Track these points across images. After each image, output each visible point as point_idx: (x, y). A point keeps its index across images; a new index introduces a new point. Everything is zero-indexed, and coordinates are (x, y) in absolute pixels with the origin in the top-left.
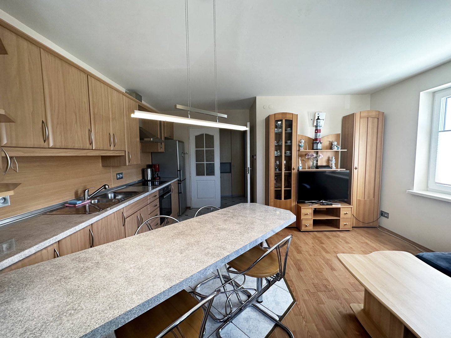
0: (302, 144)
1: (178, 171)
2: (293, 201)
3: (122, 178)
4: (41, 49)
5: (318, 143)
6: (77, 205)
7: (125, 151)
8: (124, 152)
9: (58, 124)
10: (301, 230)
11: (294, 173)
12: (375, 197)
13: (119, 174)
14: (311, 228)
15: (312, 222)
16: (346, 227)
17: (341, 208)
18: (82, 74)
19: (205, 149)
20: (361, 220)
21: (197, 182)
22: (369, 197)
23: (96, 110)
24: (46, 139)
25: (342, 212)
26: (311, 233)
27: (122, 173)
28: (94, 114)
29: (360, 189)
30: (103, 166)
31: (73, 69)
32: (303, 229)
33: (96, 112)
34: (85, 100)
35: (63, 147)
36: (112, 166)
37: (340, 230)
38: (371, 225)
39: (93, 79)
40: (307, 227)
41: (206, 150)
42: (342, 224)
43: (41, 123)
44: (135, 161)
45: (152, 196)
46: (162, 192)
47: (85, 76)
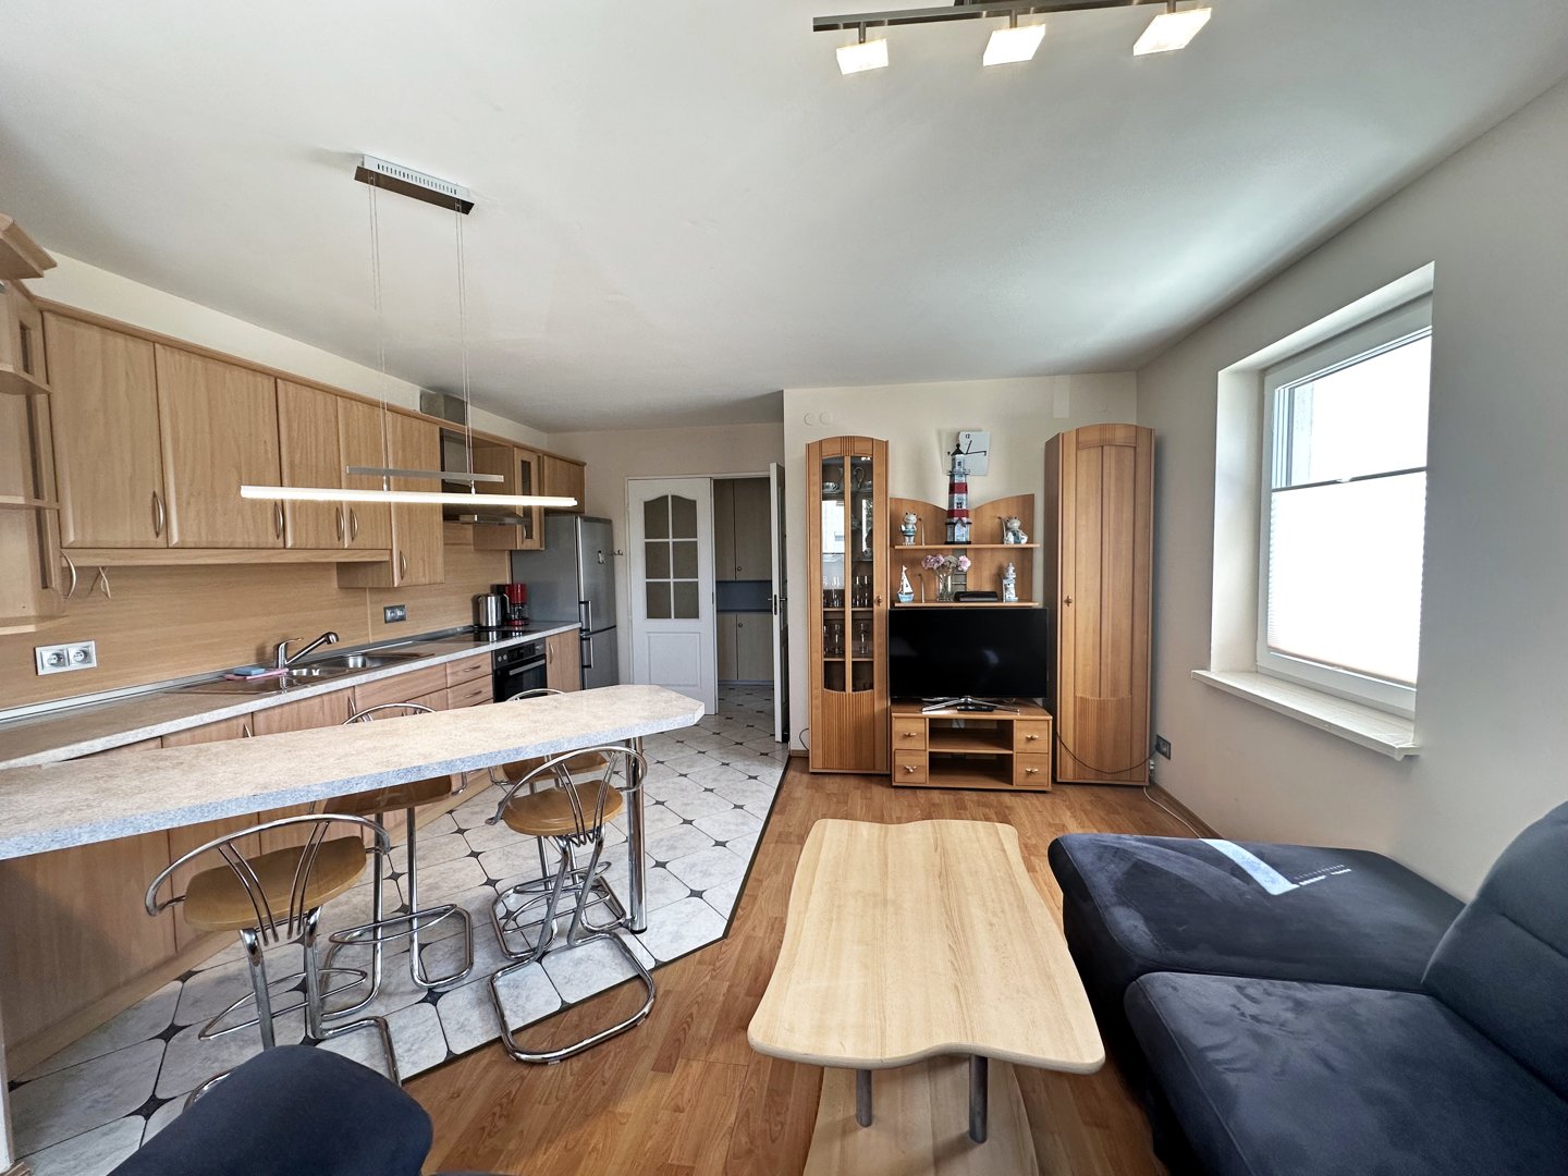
0: (910, 527)
1: (581, 603)
2: (880, 698)
3: (402, 619)
4: (157, 346)
5: (955, 524)
6: (248, 678)
7: (391, 550)
8: (388, 552)
9: (191, 495)
10: (894, 784)
11: (880, 614)
12: (1135, 692)
13: (392, 608)
14: (922, 778)
15: (925, 760)
16: (1031, 779)
17: (1015, 722)
18: (259, 378)
19: (671, 540)
20: (1091, 761)
21: (648, 637)
22: (1114, 692)
23: (297, 457)
24: (161, 529)
25: (1019, 735)
26: (920, 794)
27: (401, 607)
28: (292, 465)
29: (1085, 666)
30: (341, 587)
31: (237, 372)
32: (899, 778)
33: (297, 462)
34: (268, 435)
35: (204, 545)
36: (371, 589)
37: (1014, 787)
38: (1124, 779)
39: (291, 387)
40: (909, 776)
41: (674, 543)
42: (1019, 768)
43: (151, 496)
44: (424, 575)
45: (464, 666)
46: (505, 657)
47: (268, 384)
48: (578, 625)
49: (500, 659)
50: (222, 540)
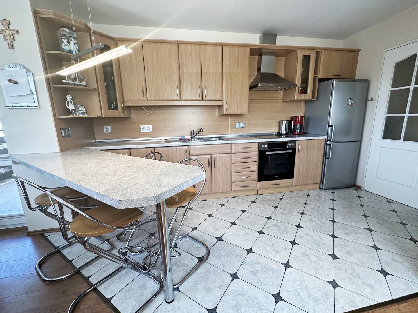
1: (329, 126)
7: (223, 101)
8: (221, 102)
18: (172, 45)
19: (412, 87)
21: (381, 150)
30: (219, 115)
33: (185, 71)
35: (157, 100)
36: (230, 116)
39: (183, 45)
43: (142, 86)
44: (237, 110)
45: (243, 146)
46: (266, 146)
47: (174, 47)
48: (326, 137)
49: (262, 146)
50: (161, 98)
